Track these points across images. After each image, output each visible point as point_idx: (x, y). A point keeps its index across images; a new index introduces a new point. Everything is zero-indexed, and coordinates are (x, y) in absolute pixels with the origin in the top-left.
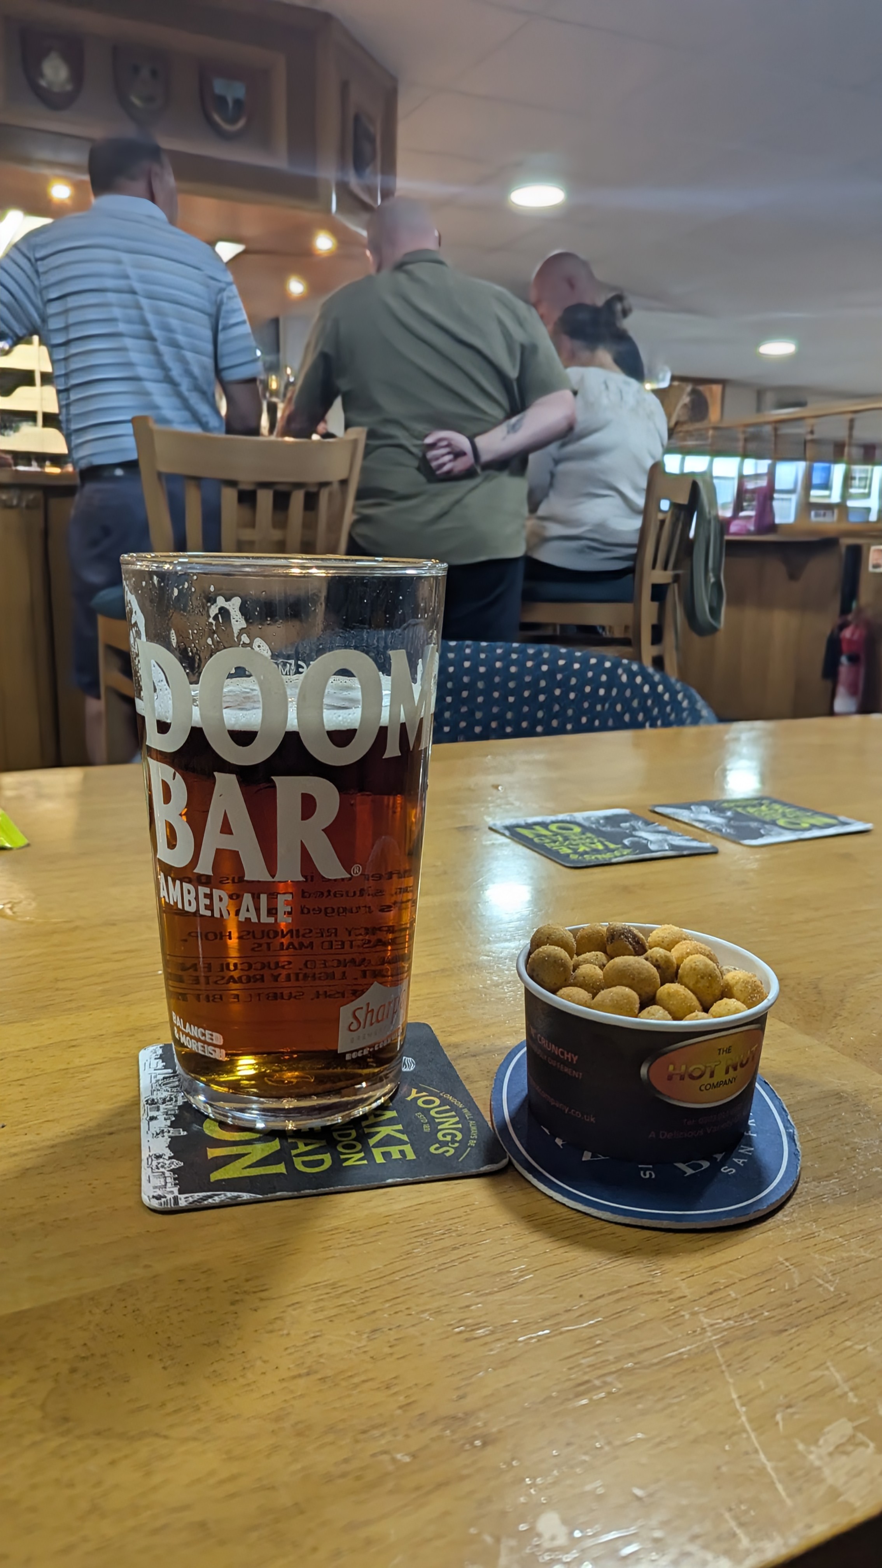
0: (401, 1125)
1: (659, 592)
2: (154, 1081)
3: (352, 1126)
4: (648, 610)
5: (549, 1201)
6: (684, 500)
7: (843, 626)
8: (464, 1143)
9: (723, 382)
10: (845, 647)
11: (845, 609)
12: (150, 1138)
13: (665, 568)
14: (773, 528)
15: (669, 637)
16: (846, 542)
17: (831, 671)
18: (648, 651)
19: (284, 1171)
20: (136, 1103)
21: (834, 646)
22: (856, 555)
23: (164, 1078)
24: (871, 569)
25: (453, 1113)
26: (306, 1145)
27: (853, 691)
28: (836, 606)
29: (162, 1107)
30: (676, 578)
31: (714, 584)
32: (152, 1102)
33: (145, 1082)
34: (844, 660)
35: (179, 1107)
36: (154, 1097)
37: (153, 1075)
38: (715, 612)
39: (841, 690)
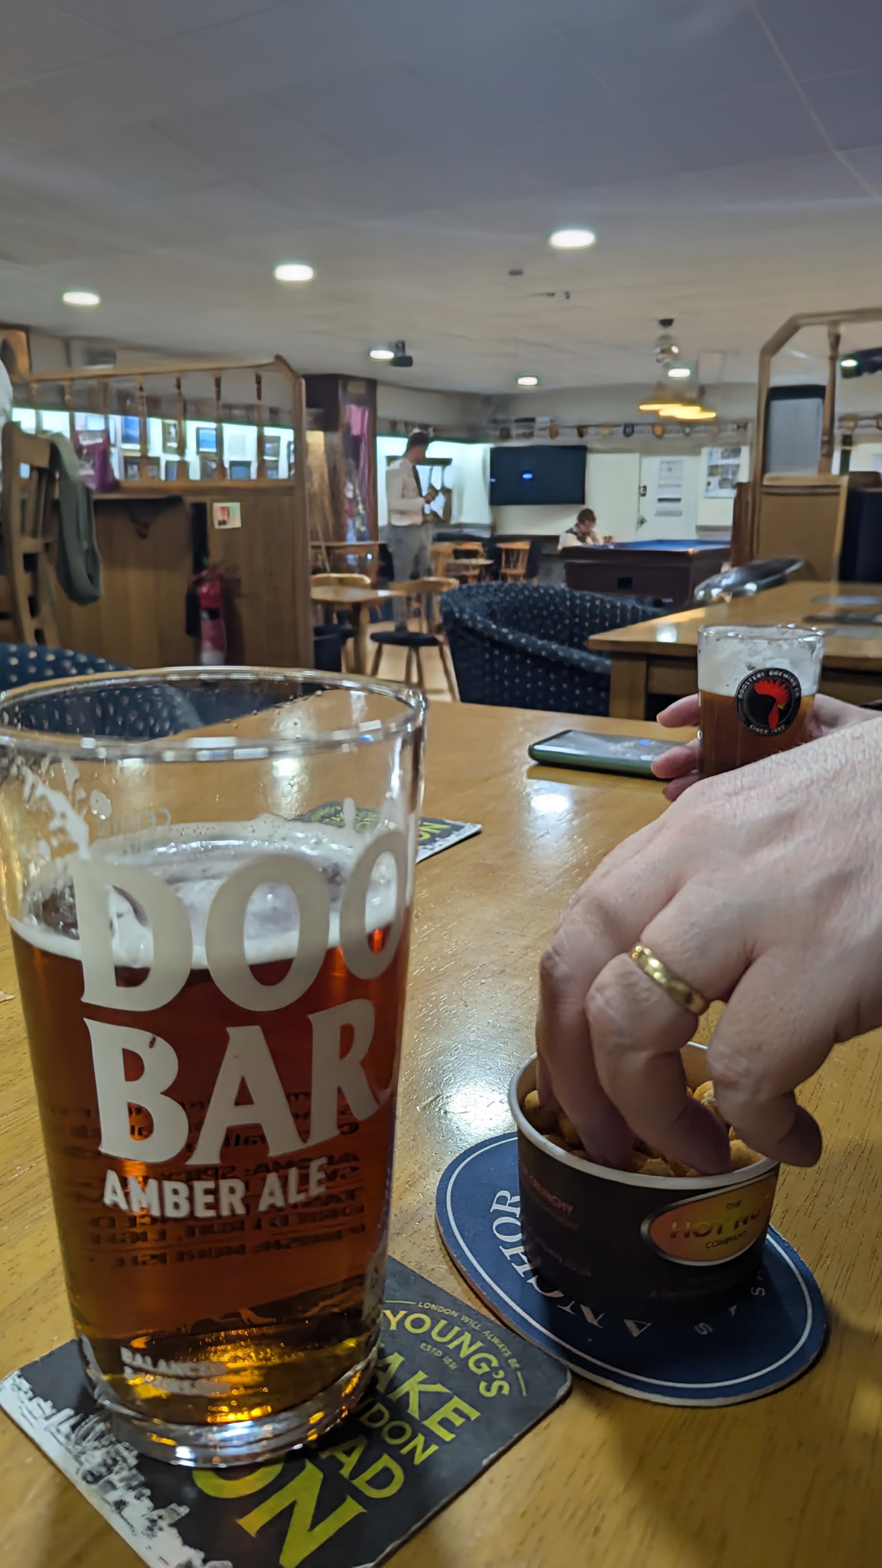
0: (420, 1372)
1: (30, 561)
2: (62, 1439)
3: (370, 1400)
4: (22, 580)
5: (648, 1407)
6: (43, 462)
7: (199, 582)
8: (504, 1365)
9: (26, 329)
10: (204, 603)
11: (198, 566)
12: (146, 1541)
13: (34, 535)
14: (115, 486)
15: (45, 609)
16: (190, 500)
17: (193, 628)
18: (29, 625)
19: (360, 1509)
20: (65, 1486)
21: (193, 602)
22: (201, 513)
23: (74, 1428)
24: (217, 526)
25: (456, 1329)
26: (348, 1453)
27: (217, 645)
28: (188, 562)
29: (114, 1478)
30: (47, 546)
31: (87, 551)
32: (93, 1478)
33: (54, 1449)
34: (205, 615)
35: (137, 1467)
36: (87, 1466)
37: (53, 1430)
38: (93, 578)
39: (207, 645)
